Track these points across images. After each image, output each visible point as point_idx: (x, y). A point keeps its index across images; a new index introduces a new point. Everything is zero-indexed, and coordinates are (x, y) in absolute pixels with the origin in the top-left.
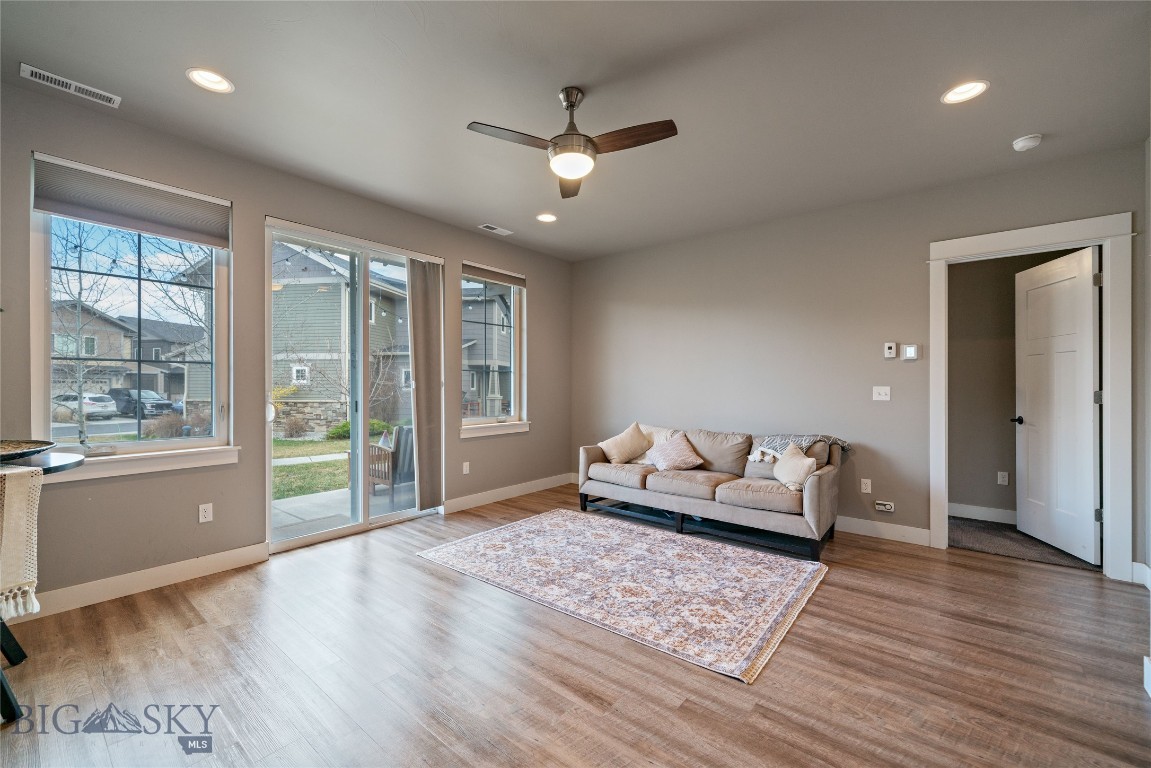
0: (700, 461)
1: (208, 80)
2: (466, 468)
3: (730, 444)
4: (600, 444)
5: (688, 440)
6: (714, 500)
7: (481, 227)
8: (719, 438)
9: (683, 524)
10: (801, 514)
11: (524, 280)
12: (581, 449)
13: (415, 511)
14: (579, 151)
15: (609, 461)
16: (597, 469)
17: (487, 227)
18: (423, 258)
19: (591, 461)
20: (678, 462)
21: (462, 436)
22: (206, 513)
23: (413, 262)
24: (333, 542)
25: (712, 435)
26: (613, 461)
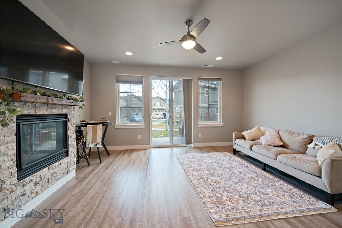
0: (282, 144)
1: (129, 54)
2: (200, 135)
3: (299, 138)
4: (243, 133)
5: (279, 135)
6: (276, 160)
7: (202, 66)
8: (294, 135)
9: (265, 167)
10: (321, 177)
11: (221, 79)
12: (234, 133)
13: (184, 145)
14: (189, 40)
15: (245, 139)
16: (238, 141)
17: (204, 66)
18: (187, 78)
19: (236, 138)
20: (270, 142)
21: (198, 126)
22: (140, 137)
23: (184, 80)
24: (164, 148)
25: (291, 133)
26: (246, 139)
